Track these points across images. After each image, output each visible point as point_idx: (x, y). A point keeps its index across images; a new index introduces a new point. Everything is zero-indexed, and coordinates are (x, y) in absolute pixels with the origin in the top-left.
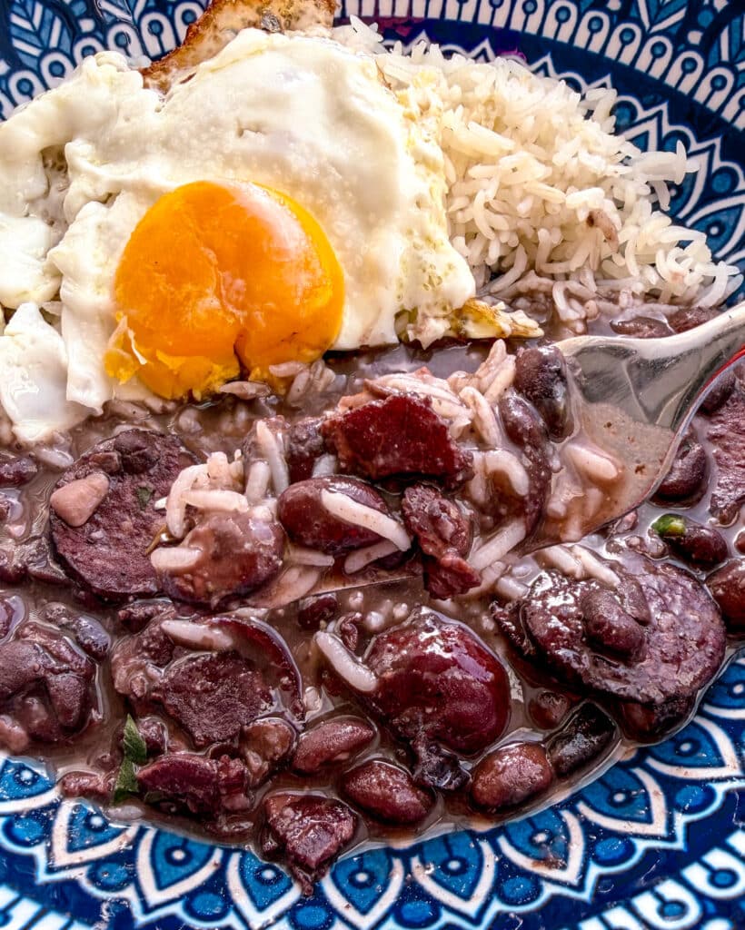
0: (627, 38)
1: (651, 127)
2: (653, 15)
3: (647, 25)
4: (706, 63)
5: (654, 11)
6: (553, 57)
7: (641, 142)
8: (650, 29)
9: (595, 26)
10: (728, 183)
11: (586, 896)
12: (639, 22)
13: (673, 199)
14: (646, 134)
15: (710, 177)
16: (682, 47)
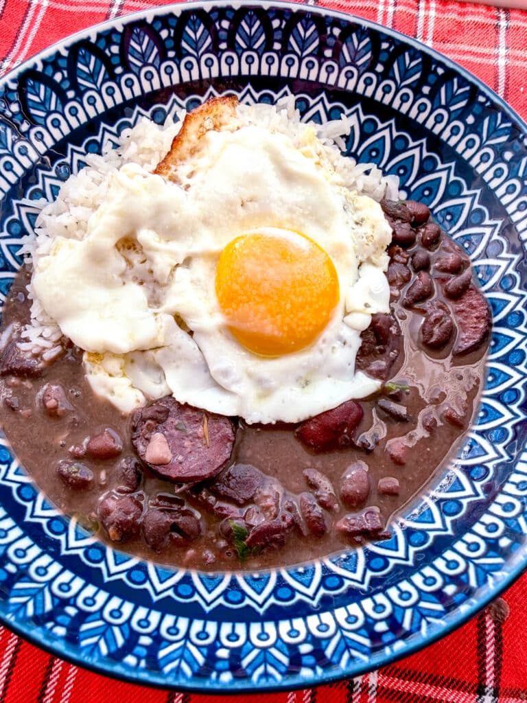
0: (290, 63)
1: (320, 107)
2: (301, 47)
3: (299, 53)
4: (339, 66)
5: (301, 44)
6: (252, 85)
7: (317, 118)
8: (302, 55)
9: (270, 61)
10: (372, 127)
11: (410, 563)
12: (294, 52)
13: (346, 142)
14: (318, 112)
15: (361, 126)
16: (322, 60)
